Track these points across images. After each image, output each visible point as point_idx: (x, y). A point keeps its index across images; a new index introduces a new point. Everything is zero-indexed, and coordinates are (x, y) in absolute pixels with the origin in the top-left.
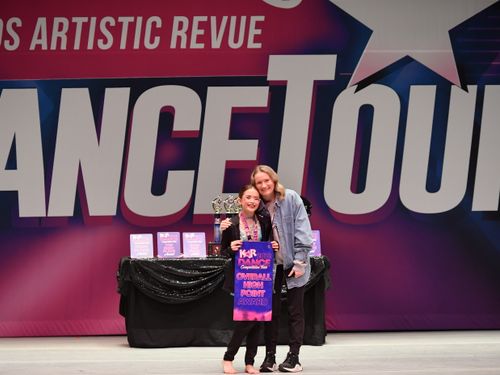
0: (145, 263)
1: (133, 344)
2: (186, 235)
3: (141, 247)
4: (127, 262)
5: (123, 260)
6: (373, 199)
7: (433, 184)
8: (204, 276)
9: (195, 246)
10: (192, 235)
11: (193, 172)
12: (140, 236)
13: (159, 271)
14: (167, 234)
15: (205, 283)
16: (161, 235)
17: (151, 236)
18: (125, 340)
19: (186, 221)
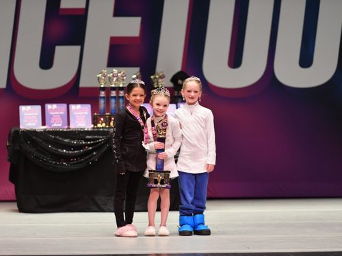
0: (34, 133)
1: (23, 209)
2: (73, 107)
3: (29, 118)
4: (17, 132)
5: (13, 130)
6: (249, 74)
7: (306, 60)
8: (89, 146)
9: (81, 117)
10: (79, 106)
11: (78, 48)
12: (29, 108)
13: (49, 141)
14: (55, 106)
15: (91, 151)
16: (49, 107)
17: (38, 108)
18: (15, 206)
19: (72, 93)
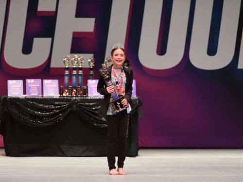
0: (17, 99)
1: (9, 154)
2: (45, 81)
3: (15, 89)
4: (5, 99)
5: (3, 97)
7: (212, 50)
8: (57, 109)
9: (51, 89)
10: (50, 81)
11: (50, 39)
12: (14, 81)
13: (28, 106)
14: (33, 81)
15: (59, 113)
16: (29, 81)
17: (21, 81)
18: (3, 151)
19: (45, 72)
